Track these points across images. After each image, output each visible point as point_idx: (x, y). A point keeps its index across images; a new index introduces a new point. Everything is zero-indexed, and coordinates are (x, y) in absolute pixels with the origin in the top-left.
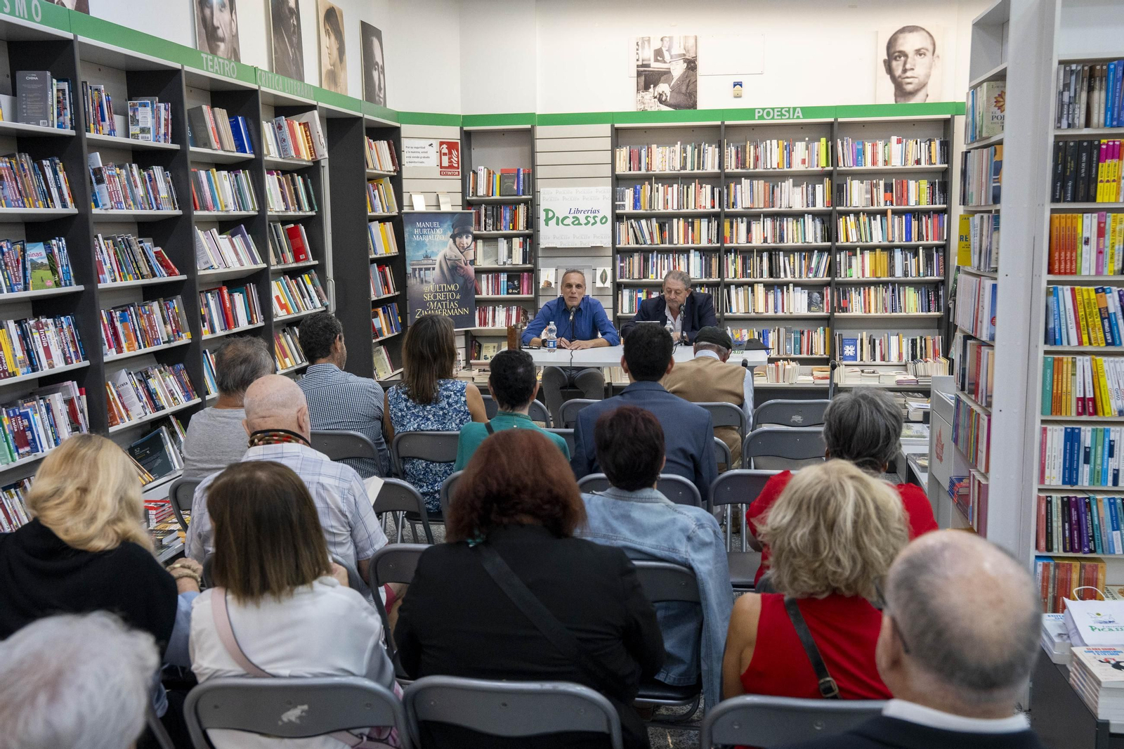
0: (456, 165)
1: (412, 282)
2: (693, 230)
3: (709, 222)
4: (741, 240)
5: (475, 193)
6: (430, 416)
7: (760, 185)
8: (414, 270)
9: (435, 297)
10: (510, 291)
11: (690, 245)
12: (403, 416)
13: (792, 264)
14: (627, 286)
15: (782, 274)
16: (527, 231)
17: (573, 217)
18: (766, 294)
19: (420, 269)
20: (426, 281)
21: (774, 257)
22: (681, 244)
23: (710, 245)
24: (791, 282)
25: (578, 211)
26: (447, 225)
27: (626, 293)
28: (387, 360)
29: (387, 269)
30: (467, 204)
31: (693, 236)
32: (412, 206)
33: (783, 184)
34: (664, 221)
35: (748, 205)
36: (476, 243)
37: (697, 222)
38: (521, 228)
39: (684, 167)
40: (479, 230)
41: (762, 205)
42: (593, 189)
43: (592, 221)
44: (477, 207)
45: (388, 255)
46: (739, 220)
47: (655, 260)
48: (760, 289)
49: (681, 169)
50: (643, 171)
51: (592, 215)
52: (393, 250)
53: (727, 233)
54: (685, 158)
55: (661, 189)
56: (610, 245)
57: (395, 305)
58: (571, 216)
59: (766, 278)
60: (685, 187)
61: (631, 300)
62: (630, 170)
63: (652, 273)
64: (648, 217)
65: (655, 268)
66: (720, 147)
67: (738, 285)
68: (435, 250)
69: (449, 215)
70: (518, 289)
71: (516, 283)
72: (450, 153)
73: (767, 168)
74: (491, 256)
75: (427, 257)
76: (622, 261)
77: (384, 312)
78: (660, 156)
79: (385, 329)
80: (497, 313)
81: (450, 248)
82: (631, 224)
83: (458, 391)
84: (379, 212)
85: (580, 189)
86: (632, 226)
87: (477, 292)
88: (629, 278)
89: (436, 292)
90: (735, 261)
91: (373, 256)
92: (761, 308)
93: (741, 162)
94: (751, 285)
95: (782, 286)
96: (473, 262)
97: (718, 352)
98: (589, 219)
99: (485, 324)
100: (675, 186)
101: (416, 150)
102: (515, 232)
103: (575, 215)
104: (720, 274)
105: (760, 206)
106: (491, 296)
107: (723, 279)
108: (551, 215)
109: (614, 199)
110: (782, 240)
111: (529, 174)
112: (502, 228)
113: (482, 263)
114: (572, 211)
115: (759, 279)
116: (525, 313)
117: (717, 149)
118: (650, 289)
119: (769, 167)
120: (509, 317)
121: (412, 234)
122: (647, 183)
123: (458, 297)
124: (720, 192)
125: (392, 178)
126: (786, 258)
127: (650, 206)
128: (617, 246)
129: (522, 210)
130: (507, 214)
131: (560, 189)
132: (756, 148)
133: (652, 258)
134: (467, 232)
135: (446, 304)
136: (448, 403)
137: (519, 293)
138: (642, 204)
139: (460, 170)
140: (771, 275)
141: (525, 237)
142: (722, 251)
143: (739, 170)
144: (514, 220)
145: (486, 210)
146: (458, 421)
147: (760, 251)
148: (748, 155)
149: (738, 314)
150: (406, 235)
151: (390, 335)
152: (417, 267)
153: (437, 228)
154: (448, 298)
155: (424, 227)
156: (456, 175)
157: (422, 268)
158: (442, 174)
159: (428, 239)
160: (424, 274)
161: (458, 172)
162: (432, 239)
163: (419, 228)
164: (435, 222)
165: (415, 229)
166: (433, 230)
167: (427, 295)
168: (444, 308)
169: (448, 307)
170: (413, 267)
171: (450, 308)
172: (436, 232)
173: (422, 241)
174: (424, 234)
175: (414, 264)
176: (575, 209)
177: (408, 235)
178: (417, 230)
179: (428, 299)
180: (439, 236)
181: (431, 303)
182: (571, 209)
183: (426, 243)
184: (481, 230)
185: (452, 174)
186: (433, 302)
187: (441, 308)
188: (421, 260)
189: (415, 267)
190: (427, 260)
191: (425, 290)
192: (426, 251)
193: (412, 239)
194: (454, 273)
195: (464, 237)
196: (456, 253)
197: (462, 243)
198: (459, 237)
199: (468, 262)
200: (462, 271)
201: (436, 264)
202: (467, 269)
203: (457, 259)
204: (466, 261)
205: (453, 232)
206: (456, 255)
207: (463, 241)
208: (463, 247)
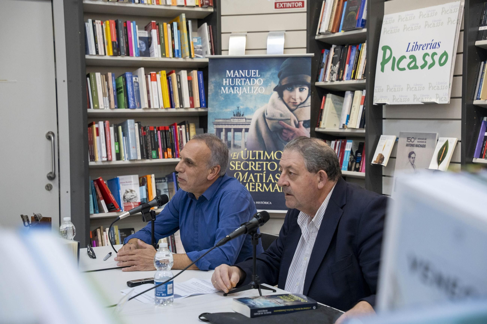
8: (219, 131)
9: (246, 166)
17: (410, 57)
19: (228, 130)
20: (235, 146)
25: (417, 47)
26: (272, 72)
40: (323, 80)
43: (430, 61)
44: (329, 50)
51: (431, 52)
58: (408, 55)
68: (250, 105)
69: (276, 62)
75: (238, 115)
81: (274, 104)
89: (249, 160)
96: (308, 124)
98: (427, 58)
102: (356, 81)
103: (413, 53)
108: (388, 54)
112: (345, 76)
114: (410, 48)
121: (219, 85)
129: (364, 50)
130: (351, 57)
134: (301, 84)
135: (261, 177)
145: (334, 52)
150: (211, 87)
152: (224, 127)
153: (256, 78)
154: (265, 169)
155: (236, 77)
156: (298, 7)
157: (231, 129)
158: (277, 7)
159: (242, 92)
160: (232, 136)
161: (301, 3)
162: (247, 92)
163: (229, 77)
164: (253, 71)
165: (224, 79)
166: (250, 81)
167: (235, 163)
168: (258, 181)
169: (264, 181)
170: (218, 127)
171: (268, 181)
172: (254, 83)
173: (232, 95)
174: (236, 86)
175: (219, 123)
176: (413, 44)
177: (214, 86)
178: (226, 80)
179: (235, 168)
180: (258, 89)
181: (240, 174)
182: (409, 44)
183: (238, 96)
184: (325, 80)
185: (293, 6)
186: (243, 173)
187: (253, 181)
188: (227, 118)
189: (220, 127)
190: (239, 118)
191: (232, 157)
192: (238, 108)
193: (219, 91)
194: (278, 136)
195: (297, 90)
196: (281, 111)
197: (294, 97)
198: (288, 90)
199: (302, 123)
200: (291, 134)
201: (250, 124)
202: (298, 133)
203: (284, 119)
204: (299, 122)
205: (280, 82)
206: (282, 113)
207: (295, 96)
208: (294, 103)
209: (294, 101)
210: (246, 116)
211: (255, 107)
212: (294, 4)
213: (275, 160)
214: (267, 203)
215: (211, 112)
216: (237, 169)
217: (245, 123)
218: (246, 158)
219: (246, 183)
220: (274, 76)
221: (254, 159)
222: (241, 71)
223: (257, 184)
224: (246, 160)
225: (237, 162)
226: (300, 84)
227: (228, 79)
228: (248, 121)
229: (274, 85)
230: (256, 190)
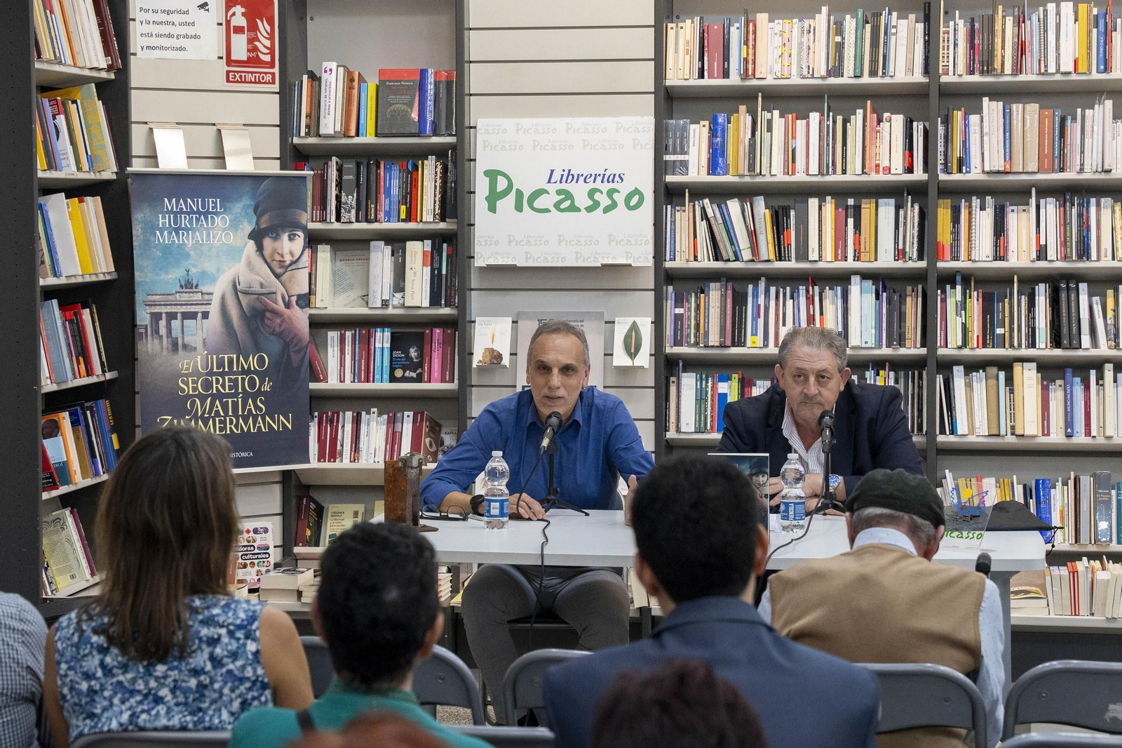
0: (267, 58)
1: (150, 348)
2: (857, 226)
3: (898, 207)
4: (981, 254)
5: (314, 127)
6: (164, 692)
7: (1028, 115)
8: (156, 317)
9: (207, 385)
10: (399, 373)
11: (850, 264)
12: (92, 692)
13: (1110, 314)
14: (692, 364)
15: (1086, 340)
16: (442, 225)
17: (559, 192)
18: (1045, 390)
19: (172, 316)
20: (185, 346)
21: (1063, 295)
22: (829, 262)
23: (900, 264)
24: (1108, 360)
25: (569, 176)
26: (243, 205)
27: (689, 382)
28: (78, 545)
29: (86, 314)
30: (295, 155)
31: (857, 243)
32: (153, 157)
33: (1088, 112)
34: (783, 202)
35: (999, 164)
36: (314, 252)
37: (867, 207)
38: (428, 216)
39: (836, 70)
40: (323, 220)
41: (1033, 166)
42: (608, 122)
43: (604, 201)
44: (320, 163)
45: (88, 279)
46: (976, 202)
47: (761, 300)
48: (1028, 377)
49: (830, 73)
50: (734, 79)
51: (605, 187)
52: (103, 267)
53: (944, 233)
54: (840, 47)
55: (778, 123)
56: (650, 262)
57: (104, 405)
58: (552, 188)
59: (1044, 348)
60: (840, 119)
61: (700, 399)
62: (701, 76)
63: (754, 334)
64: (745, 193)
65: (761, 321)
66: (928, 18)
67: (972, 366)
68: (209, 267)
69: (248, 185)
70: (418, 368)
71: (413, 353)
72: (253, 27)
73: (1046, 73)
74: (351, 287)
75: (188, 285)
76: (679, 302)
77: (75, 423)
78: (778, 41)
79: (75, 466)
80: (363, 427)
81: (249, 264)
82: (703, 209)
83: (240, 627)
84: (68, 171)
85: (577, 122)
86: (705, 216)
87: (316, 373)
88: (697, 344)
89: (211, 373)
90: (963, 306)
91: (48, 281)
92: (1030, 424)
93: (982, 57)
94: (1006, 366)
95: (1086, 368)
96: (305, 300)
97: (913, 532)
98: (597, 196)
99: (334, 455)
100: (814, 117)
101: (164, 17)
102: (411, 226)
103: (564, 186)
104: (927, 337)
105: (1029, 168)
106: (349, 385)
107: (933, 349)
108: (502, 184)
109: (660, 148)
110: (1084, 252)
111: (449, 84)
112: (381, 215)
113: (329, 302)
114: (556, 177)
115: (1025, 352)
116: (435, 429)
117: (920, 26)
118: (748, 374)
119: (1052, 69)
120: (393, 439)
121: (152, 227)
122: (743, 108)
123: (266, 388)
124: (926, 133)
125: (102, 86)
126: (1096, 299)
127: (751, 167)
128: (668, 264)
129: (430, 172)
130: (392, 181)
131: (527, 122)
132: (1020, 21)
133: (756, 296)
134: (293, 226)
135: (235, 405)
136: (212, 658)
137: (419, 379)
138: (730, 160)
139: (276, 70)
140: (1056, 341)
141: (438, 239)
142: (932, 281)
143: (976, 78)
144: (410, 197)
145: (340, 170)
146: (236, 705)
147: (1029, 281)
148: (998, 41)
149: (972, 439)
150: (137, 230)
151: (89, 482)
152: (164, 310)
153: (216, 214)
154: (240, 391)
155: (181, 212)
156: (265, 83)
157: (176, 313)
158: (231, 80)
159: (192, 241)
160: (180, 328)
161: (271, 76)
162: (203, 241)
163: (169, 212)
164: (210, 200)
165: (160, 216)
166: (206, 219)
167: (188, 380)
168: (230, 414)
169: (240, 413)
170: (153, 311)
171: (246, 413)
172: (213, 224)
173: (176, 245)
174: (183, 229)
175: (153, 303)
176: (563, 173)
177: (142, 229)
178: (164, 218)
179: (189, 391)
180: (221, 234)
181: (198, 401)
182: (552, 171)
183: (187, 249)
184: (328, 220)
185: (257, 81)
186: (203, 399)
187: (222, 414)
188: (171, 293)
189: (157, 309)
190: (190, 292)
191: (182, 370)
192: (188, 272)
193: (152, 239)
194: (258, 325)
195: (285, 237)
196: (262, 278)
197: (280, 252)
198: (271, 237)
199: (294, 299)
200: (278, 321)
201: (211, 304)
202: (289, 318)
203: (266, 292)
204: (289, 297)
205: (257, 223)
206: (264, 282)
207: (282, 248)
208: (280, 261)
209: (282, 260)
210: (201, 288)
211: (218, 270)
212: (259, 77)
213: (256, 372)
214: (247, 454)
215: (140, 280)
216: (191, 393)
217: (200, 301)
218: (207, 369)
219: (208, 419)
220: (248, 211)
221: (221, 370)
222: (189, 200)
223: (228, 418)
224: (207, 374)
225: (190, 379)
226: (290, 227)
227: (167, 216)
228: (206, 297)
229: (248, 228)
230: (226, 431)
